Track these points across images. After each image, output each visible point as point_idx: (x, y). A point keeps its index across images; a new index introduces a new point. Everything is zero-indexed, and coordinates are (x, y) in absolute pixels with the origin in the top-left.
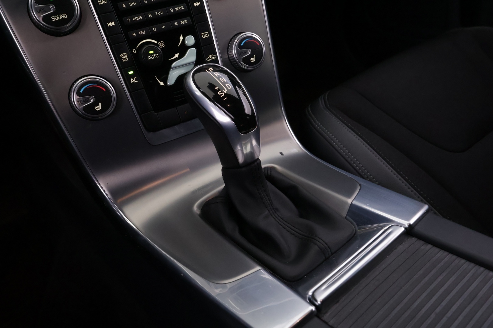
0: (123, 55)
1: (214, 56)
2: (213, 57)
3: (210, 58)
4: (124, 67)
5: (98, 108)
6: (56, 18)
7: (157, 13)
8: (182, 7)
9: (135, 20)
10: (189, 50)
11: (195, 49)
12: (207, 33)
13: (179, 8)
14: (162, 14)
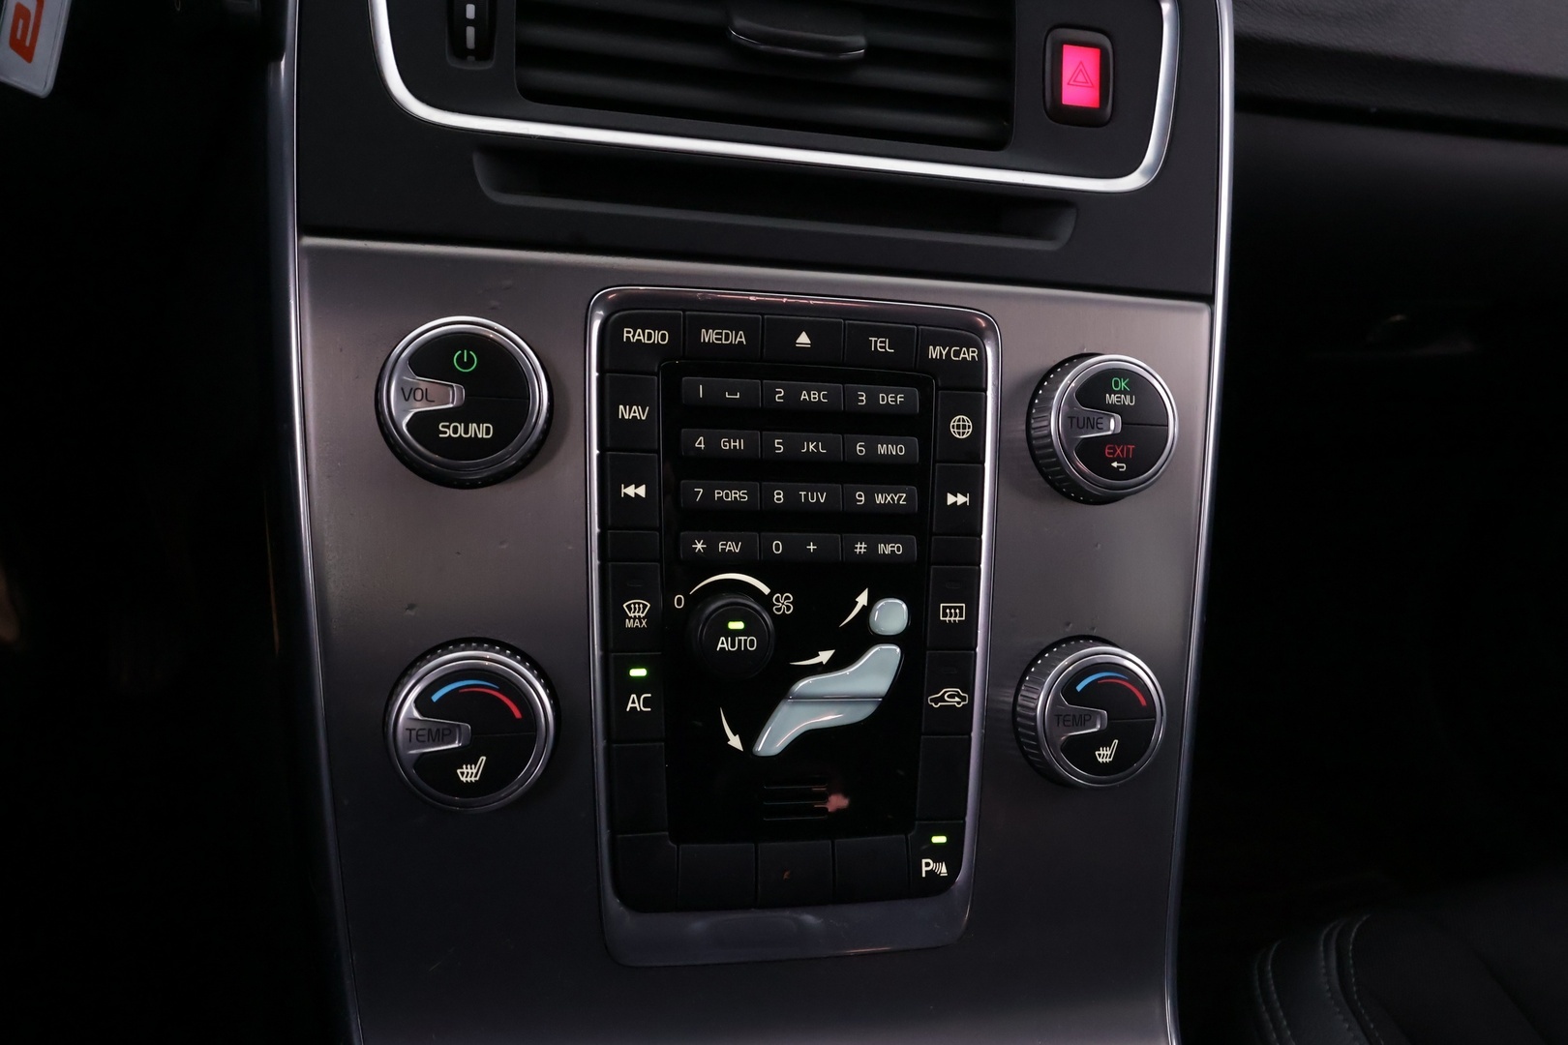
0: (634, 604)
1: (959, 696)
2: (957, 699)
3: (942, 699)
4: (621, 645)
5: (469, 774)
6: (455, 430)
7: (806, 496)
8: (900, 497)
9: (721, 498)
10: (876, 649)
11: (898, 650)
12: (961, 608)
13: (889, 498)
14: (822, 501)
